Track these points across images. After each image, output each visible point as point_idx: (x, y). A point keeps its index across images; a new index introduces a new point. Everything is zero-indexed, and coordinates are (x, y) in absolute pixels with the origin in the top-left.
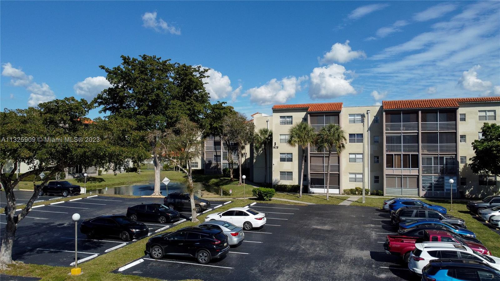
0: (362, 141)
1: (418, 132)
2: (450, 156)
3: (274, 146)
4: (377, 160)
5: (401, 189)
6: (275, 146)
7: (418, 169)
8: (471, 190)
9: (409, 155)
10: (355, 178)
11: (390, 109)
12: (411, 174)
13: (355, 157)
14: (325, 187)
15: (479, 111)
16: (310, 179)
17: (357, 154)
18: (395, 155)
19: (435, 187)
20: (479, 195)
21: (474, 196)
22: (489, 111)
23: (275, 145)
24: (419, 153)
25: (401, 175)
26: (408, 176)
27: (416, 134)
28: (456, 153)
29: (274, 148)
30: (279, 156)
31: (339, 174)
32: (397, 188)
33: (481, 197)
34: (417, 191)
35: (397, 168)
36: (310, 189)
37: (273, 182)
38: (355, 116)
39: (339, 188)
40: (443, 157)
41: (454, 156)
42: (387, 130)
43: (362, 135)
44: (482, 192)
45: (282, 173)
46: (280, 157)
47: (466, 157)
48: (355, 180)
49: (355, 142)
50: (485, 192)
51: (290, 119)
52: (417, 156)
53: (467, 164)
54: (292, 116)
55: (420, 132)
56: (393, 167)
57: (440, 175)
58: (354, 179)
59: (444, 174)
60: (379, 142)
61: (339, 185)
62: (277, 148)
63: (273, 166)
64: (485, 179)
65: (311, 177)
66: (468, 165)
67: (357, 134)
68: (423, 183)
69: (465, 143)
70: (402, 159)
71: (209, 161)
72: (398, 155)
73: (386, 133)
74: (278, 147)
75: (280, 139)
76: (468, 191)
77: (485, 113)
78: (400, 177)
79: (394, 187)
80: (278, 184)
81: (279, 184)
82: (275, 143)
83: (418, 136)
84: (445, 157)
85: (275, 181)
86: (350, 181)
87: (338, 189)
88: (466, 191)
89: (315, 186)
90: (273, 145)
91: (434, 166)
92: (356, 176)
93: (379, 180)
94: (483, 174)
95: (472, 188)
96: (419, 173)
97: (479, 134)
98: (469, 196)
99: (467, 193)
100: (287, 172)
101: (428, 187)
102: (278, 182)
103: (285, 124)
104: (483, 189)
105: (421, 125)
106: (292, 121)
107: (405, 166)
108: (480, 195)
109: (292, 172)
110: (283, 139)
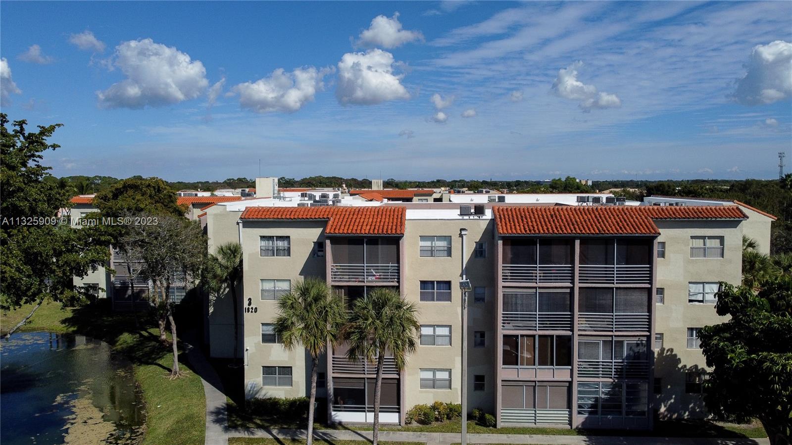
0: (448, 298)
1: (572, 286)
2: (637, 339)
3: (247, 307)
4: (481, 340)
5: (534, 412)
6: (250, 307)
7: (570, 367)
8: (671, 403)
9: (552, 336)
10: (434, 380)
11: (514, 235)
12: (556, 379)
13: (433, 334)
14: (367, 409)
15: (692, 237)
16: (331, 391)
17: (438, 326)
18: (522, 336)
19: (603, 407)
20: (685, 413)
21: (676, 415)
22: (710, 238)
23: (250, 304)
24: (573, 334)
25: (535, 381)
26: (547, 383)
27: (568, 291)
28: (648, 334)
29: (248, 311)
30: (260, 330)
31: (399, 380)
32: (524, 409)
33: (689, 417)
34: (567, 416)
35: (526, 365)
36: (333, 413)
37: (246, 391)
38: (434, 241)
39: (399, 411)
40: (622, 342)
41: (645, 339)
42: (505, 279)
43: (448, 284)
44: (692, 407)
45: (268, 370)
46: (261, 332)
47: (663, 334)
48: (433, 384)
49: (434, 300)
50: (697, 408)
51: (286, 243)
52: (569, 339)
53: (664, 349)
54: (288, 237)
55: (577, 285)
56: (518, 365)
57: (616, 381)
58: (432, 382)
59: (622, 378)
60: (486, 301)
61: (399, 403)
62: (255, 312)
63: (245, 353)
64: (697, 378)
65: (334, 386)
66: (665, 352)
67: (438, 282)
68: (579, 398)
69: (662, 304)
70: (537, 346)
71: (121, 283)
72: (528, 336)
73: (503, 287)
74: (256, 308)
75: (262, 290)
76: (665, 406)
77: (702, 241)
78: (534, 385)
79: (520, 406)
80: (257, 396)
81: (260, 396)
82: (250, 299)
83: (572, 294)
84: (626, 342)
85: (251, 388)
86: (422, 386)
87: (398, 414)
88: (661, 405)
89: (345, 407)
90: (246, 305)
91: (603, 362)
92: (434, 375)
93: (484, 385)
94: (694, 370)
95: (672, 398)
96: (572, 376)
97: (690, 285)
98: (667, 416)
99: (663, 409)
100: (279, 367)
101: (590, 406)
102: (257, 392)
103: (274, 255)
104: (692, 401)
105: (580, 270)
106: (289, 248)
107: (543, 362)
108: (687, 413)
109: (291, 367)
110: (268, 291)
